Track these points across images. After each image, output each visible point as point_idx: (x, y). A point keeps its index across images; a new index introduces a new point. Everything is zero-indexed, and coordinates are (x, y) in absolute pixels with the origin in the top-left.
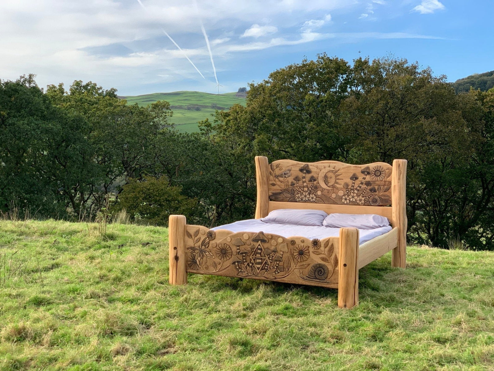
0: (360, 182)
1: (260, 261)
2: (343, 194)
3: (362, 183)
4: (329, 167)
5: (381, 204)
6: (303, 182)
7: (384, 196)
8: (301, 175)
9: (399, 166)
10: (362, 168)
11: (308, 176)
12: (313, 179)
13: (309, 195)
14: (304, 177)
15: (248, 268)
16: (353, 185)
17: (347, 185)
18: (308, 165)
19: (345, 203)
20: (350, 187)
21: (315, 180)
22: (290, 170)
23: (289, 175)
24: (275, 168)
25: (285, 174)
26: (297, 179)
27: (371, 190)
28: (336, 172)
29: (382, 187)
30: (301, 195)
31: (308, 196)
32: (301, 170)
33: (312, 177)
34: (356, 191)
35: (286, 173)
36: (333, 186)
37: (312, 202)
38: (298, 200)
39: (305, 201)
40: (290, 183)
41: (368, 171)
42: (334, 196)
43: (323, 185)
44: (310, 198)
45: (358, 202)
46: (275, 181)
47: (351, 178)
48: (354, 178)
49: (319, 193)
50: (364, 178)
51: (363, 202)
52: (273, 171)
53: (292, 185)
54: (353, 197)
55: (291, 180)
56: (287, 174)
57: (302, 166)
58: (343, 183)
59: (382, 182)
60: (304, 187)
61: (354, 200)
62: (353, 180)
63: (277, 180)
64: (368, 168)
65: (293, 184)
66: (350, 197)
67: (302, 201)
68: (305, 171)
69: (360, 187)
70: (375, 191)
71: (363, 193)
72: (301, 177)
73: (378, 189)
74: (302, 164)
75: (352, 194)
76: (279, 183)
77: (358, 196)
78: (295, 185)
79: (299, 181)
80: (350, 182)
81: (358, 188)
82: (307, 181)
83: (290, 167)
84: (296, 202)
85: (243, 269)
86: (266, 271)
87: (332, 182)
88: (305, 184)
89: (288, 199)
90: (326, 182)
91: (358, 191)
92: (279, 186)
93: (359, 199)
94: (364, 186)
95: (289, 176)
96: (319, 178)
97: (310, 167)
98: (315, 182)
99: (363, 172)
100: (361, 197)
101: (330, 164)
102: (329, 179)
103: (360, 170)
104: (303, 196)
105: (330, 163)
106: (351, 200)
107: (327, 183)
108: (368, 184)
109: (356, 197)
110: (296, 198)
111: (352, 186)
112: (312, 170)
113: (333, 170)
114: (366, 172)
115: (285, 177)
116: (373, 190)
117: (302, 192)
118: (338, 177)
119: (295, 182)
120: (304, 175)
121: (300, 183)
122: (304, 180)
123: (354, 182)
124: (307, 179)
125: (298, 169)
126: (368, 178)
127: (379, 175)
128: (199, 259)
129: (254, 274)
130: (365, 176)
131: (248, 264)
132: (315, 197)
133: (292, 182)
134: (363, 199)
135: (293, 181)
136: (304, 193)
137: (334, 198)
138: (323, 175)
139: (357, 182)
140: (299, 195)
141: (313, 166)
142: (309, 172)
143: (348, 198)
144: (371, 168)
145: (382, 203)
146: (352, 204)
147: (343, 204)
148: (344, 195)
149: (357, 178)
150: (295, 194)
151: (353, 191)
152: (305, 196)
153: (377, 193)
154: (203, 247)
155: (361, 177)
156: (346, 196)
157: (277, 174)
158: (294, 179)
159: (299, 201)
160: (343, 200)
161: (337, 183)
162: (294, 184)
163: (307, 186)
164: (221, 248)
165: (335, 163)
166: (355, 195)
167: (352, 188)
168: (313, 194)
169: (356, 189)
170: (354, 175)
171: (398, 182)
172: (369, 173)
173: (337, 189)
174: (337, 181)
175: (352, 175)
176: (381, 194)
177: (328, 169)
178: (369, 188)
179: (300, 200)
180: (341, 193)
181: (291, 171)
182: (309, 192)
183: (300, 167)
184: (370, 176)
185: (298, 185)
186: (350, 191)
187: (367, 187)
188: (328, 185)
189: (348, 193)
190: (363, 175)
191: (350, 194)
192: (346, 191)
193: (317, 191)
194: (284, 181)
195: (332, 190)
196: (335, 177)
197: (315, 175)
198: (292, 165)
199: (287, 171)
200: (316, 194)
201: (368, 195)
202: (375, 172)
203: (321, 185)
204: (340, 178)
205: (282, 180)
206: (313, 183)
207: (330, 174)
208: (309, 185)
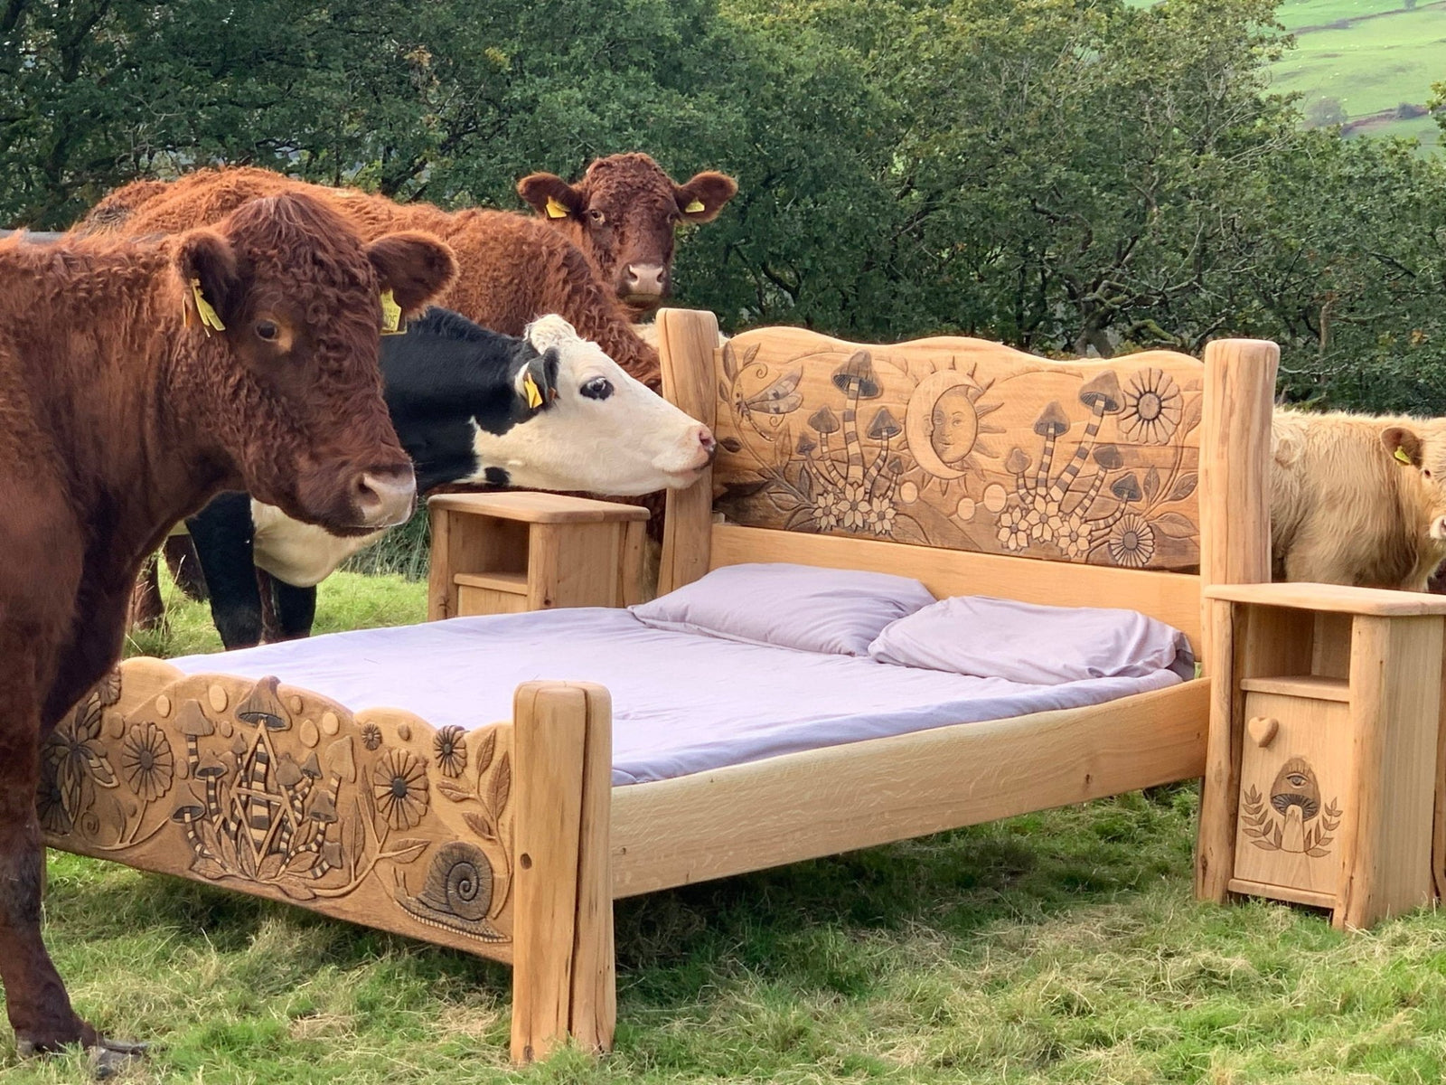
0: (1075, 448)
2: (1001, 504)
3: (1082, 454)
4: (953, 367)
5: (1155, 560)
6: (848, 439)
7: (1172, 520)
8: (840, 401)
9: (1225, 376)
10: (1088, 380)
11: (868, 407)
12: (885, 425)
13: (870, 502)
14: (851, 416)
16: (1047, 459)
17: (1019, 457)
18: (867, 356)
19: (1012, 545)
20: (1031, 470)
21: (893, 431)
22: (797, 380)
23: (791, 400)
24: (740, 366)
25: (777, 396)
26: (823, 421)
27: (1118, 489)
28: (981, 393)
29: (1163, 476)
30: (838, 501)
31: (864, 507)
32: (841, 380)
33: (884, 415)
34: (1056, 493)
35: (781, 391)
36: (964, 463)
37: (877, 537)
38: (824, 523)
39: (854, 532)
40: (795, 442)
41: (1108, 392)
42: (966, 509)
43: (925, 455)
44: (873, 518)
45: (1064, 543)
46: (738, 427)
47: (1040, 428)
48: (1052, 426)
49: (908, 493)
50: (1093, 430)
51: (1083, 544)
52: (733, 379)
53: (801, 451)
54: (1044, 521)
55: (798, 423)
56: (787, 394)
57: (846, 359)
58: (1004, 451)
59: (1163, 451)
60: (848, 462)
61: (1047, 536)
62: (1047, 437)
63: (745, 422)
64: (1109, 379)
65: (806, 447)
66: (1033, 517)
67: (839, 528)
68: (854, 387)
69: (1075, 473)
70: (1134, 496)
71: (1087, 502)
72: (838, 414)
73: (1147, 483)
74: (846, 350)
75: (1040, 505)
76: (753, 439)
77: (1065, 515)
78: (816, 453)
79: (830, 430)
80: (1034, 445)
81: (1067, 477)
82: (862, 434)
83: (798, 364)
84: (818, 531)
87: (960, 440)
88: (854, 448)
89: (788, 514)
90: (937, 440)
91: (1066, 489)
92: (752, 450)
93: (1065, 530)
94: (1089, 469)
95: (794, 407)
96: (911, 422)
97: (878, 366)
98: (894, 441)
99: (1088, 400)
100: (1075, 521)
101: (957, 354)
102: (949, 428)
103: (1076, 387)
104: (844, 506)
105: (958, 348)
106: (1036, 533)
107: (940, 446)
108: (1108, 457)
109: (1055, 522)
110: (819, 513)
111: (1042, 466)
112: (885, 381)
113: (968, 381)
114: (1101, 399)
115: (777, 411)
116: (1128, 490)
117: (841, 483)
118: (983, 422)
119: (814, 435)
120: (851, 404)
121: (836, 440)
122: (850, 427)
123: (1049, 444)
124: (862, 425)
125: (828, 377)
126: (1110, 429)
127: (1153, 415)
130: (1095, 420)
132: (891, 513)
133: (803, 438)
134: (1085, 529)
135: (810, 430)
136: (849, 492)
137: (970, 522)
138: (927, 409)
139: (1064, 446)
140: (831, 498)
141: (886, 358)
142: (870, 389)
143: (1023, 525)
144: (1123, 382)
145: (1161, 553)
146: (1042, 554)
147: (1003, 551)
148: (1008, 509)
149: (1061, 428)
150: (814, 495)
151: (1043, 491)
152: (854, 507)
153: (1140, 505)
155: (1079, 419)
156: (1017, 514)
157: (747, 395)
158: (812, 423)
159: (830, 531)
160: (1004, 533)
161: (982, 449)
162: (812, 447)
163: (861, 459)
165: (974, 349)
166: (1053, 508)
167: (1042, 475)
168: (884, 496)
169: (1058, 480)
170: (1051, 411)
171: (1221, 456)
172: (1110, 405)
173: (982, 474)
174: (982, 436)
175: (1042, 411)
176: (1160, 508)
177: (946, 377)
178: (1112, 476)
179: (833, 521)
180: (995, 499)
181: (802, 384)
182: (868, 485)
183: (835, 362)
184: (1119, 421)
185: (825, 449)
186: (1033, 492)
187: (1102, 474)
188: (946, 458)
189: (1023, 501)
190: (1087, 411)
191: (1031, 507)
192: (1018, 487)
193: (900, 485)
194: (772, 429)
195: (962, 482)
196: (972, 420)
197: (895, 408)
198: (806, 355)
199: (785, 383)
200: (896, 498)
201: (1103, 514)
202: (1138, 400)
203: (916, 454)
204: (993, 424)
205: (767, 425)
206: (885, 443)
207: (955, 405)
208: (871, 453)
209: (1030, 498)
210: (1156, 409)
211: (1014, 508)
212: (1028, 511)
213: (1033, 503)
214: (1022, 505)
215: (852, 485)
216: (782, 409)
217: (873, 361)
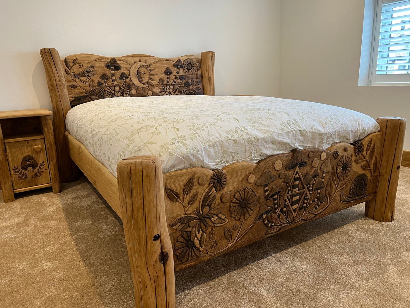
0: (174, 77)
1: (298, 197)
2: (159, 91)
3: (176, 78)
4: (140, 61)
6: (113, 81)
7: (198, 89)
8: (108, 72)
10: (175, 62)
11: (118, 73)
12: (124, 76)
13: (123, 95)
14: (113, 75)
15: (282, 215)
16: (168, 80)
17: (161, 80)
20: (165, 83)
21: (126, 78)
22: (93, 67)
23: (93, 73)
24: (71, 64)
25: (87, 72)
26: (104, 77)
27: (185, 84)
28: (149, 66)
29: (195, 80)
32: (108, 66)
33: (123, 74)
34: (172, 87)
35: (88, 70)
36: (148, 83)
40: (96, 83)
42: (150, 93)
43: (137, 82)
46: (75, 81)
47: (165, 73)
48: (168, 72)
49: (134, 92)
50: (178, 73)
52: (70, 69)
53: (98, 85)
54: (170, 93)
55: (96, 79)
56: (90, 72)
57: (109, 61)
58: (158, 79)
59: (194, 75)
60: (115, 86)
62: (168, 75)
63: (77, 80)
64: (180, 61)
65: (100, 84)
68: (113, 68)
69: (175, 82)
70: (189, 85)
71: (179, 88)
72: (109, 75)
73: (191, 82)
74: (108, 59)
75: (168, 90)
76: (81, 84)
78: (104, 85)
79: (107, 79)
80: (165, 77)
81: (174, 83)
82: (118, 79)
83: (93, 63)
85: (274, 221)
86: (305, 210)
87: (146, 78)
88: (115, 83)
91: (174, 86)
92: (81, 87)
94: (178, 81)
95: (94, 74)
96: (131, 75)
97: (119, 62)
98: (128, 80)
100: (177, 92)
101: (141, 58)
102: (142, 76)
103: (173, 63)
107: (141, 80)
108: (182, 78)
109: (172, 93)
111: (168, 82)
112: (122, 66)
113: (145, 64)
114: (179, 66)
115: (88, 76)
116: (187, 84)
117: (113, 92)
118: (151, 73)
119: (102, 81)
120: (112, 72)
121: (110, 82)
122: (114, 78)
123: (169, 77)
124: (117, 77)
125: (103, 66)
126: (181, 72)
128: (199, 236)
129: (289, 222)
130: (178, 70)
131: (282, 211)
133: (98, 82)
135: (100, 80)
136: (116, 94)
138: (136, 71)
139: (172, 77)
140: (110, 96)
141: (121, 60)
142: (118, 68)
144: (182, 62)
149: (171, 73)
150: (105, 96)
151: (168, 87)
153: (191, 87)
154: (207, 209)
155: (174, 71)
157: (77, 73)
158: (101, 78)
161: (152, 79)
162: (102, 84)
163: (118, 86)
164: (239, 198)
166: (171, 90)
167: (167, 84)
168: (127, 93)
169: (172, 84)
170: (168, 69)
172: (181, 67)
173: (153, 86)
174: (152, 77)
175: (165, 69)
176: (195, 87)
177: (139, 64)
178: (183, 82)
180: (157, 90)
181: (95, 69)
182: (121, 92)
183: (106, 62)
184: (184, 70)
185: (106, 84)
186: (166, 88)
187: (181, 82)
188: (143, 82)
189: (164, 90)
190: (176, 69)
191: (166, 91)
192: (162, 87)
193: (131, 91)
194: (88, 81)
195: (148, 87)
196: (148, 73)
197: (126, 72)
198: (95, 60)
199: (90, 68)
200: (130, 93)
201: (183, 90)
202: (187, 65)
203: (134, 82)
204: (153, 73)
205: (85, 80)
206: (125, 81)
207: (143, 70)
208: (121, 84)
209: (166, 89)
210: (191, 67)
211: (162, 92)
212: (166, 92)
213: (166, 90)
214: (164, 91)
215: (116, 92)
216: (90, 75)
217: (117, 61)
